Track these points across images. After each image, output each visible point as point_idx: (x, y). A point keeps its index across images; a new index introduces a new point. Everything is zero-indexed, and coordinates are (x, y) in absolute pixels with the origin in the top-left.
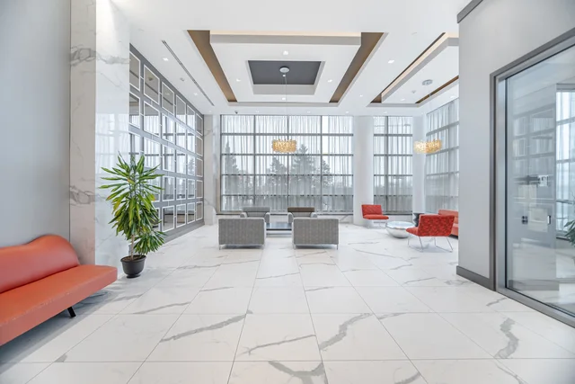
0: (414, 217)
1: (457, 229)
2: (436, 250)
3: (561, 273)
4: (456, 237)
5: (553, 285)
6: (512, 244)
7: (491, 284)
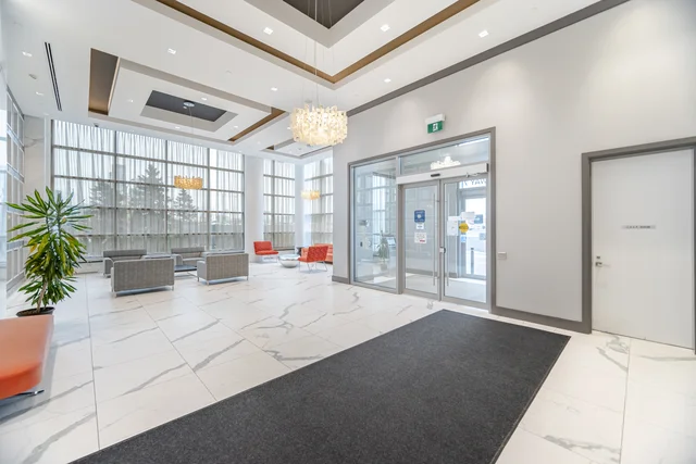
0: (296, 251)
1: (331, 257)
2: (317, 271)
3: (375, 273)
4: (331, 263)
5: (372, 277)
6: (357, 263)
7: (347, 281)
